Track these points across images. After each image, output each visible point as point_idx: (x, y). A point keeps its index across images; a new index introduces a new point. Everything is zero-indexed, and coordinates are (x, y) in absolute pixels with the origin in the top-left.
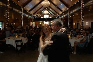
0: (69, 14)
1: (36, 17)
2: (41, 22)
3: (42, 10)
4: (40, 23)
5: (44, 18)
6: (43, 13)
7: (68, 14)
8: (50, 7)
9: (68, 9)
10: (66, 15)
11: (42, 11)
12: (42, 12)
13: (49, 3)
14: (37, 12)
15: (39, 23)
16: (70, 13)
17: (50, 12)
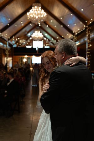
0: (89, 39)
1: (15, 46)
2: (26, 56)
3: (28, 30)
4: (25, 60)
5: (32, 48)
6: (31, 36)
7: (86, 39)
8: (45, 23)
9: (86, 28)
10: (82, 41)
11: (28, 32)
12: (29, 34)
13: (44, 14)
14: (18, 35)
15: (22, 59)
16: (89, 36)
17: (46, 35)
